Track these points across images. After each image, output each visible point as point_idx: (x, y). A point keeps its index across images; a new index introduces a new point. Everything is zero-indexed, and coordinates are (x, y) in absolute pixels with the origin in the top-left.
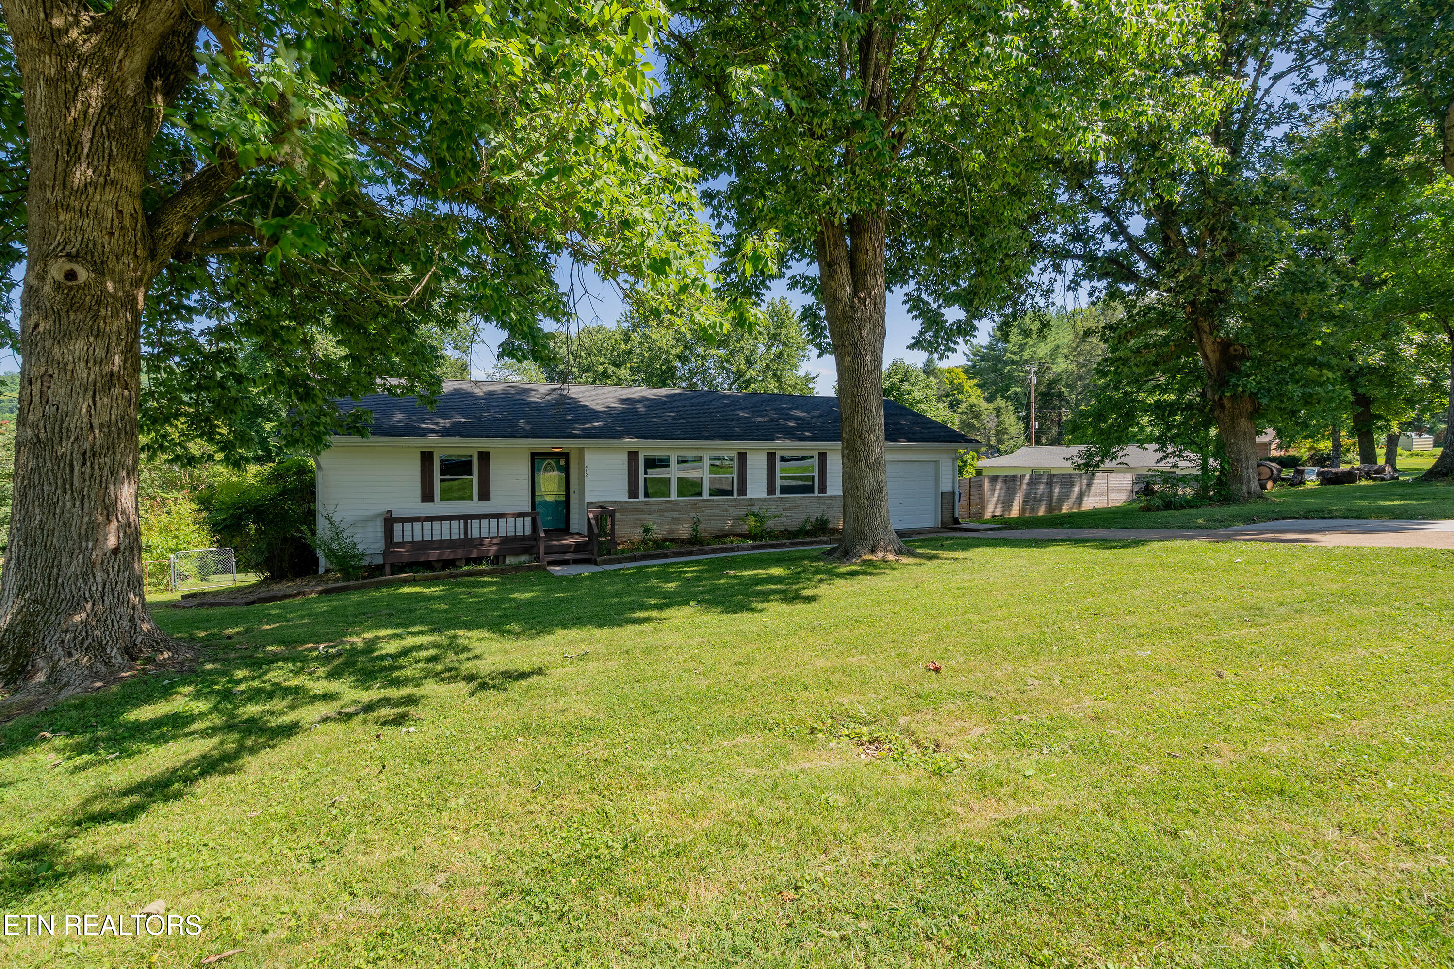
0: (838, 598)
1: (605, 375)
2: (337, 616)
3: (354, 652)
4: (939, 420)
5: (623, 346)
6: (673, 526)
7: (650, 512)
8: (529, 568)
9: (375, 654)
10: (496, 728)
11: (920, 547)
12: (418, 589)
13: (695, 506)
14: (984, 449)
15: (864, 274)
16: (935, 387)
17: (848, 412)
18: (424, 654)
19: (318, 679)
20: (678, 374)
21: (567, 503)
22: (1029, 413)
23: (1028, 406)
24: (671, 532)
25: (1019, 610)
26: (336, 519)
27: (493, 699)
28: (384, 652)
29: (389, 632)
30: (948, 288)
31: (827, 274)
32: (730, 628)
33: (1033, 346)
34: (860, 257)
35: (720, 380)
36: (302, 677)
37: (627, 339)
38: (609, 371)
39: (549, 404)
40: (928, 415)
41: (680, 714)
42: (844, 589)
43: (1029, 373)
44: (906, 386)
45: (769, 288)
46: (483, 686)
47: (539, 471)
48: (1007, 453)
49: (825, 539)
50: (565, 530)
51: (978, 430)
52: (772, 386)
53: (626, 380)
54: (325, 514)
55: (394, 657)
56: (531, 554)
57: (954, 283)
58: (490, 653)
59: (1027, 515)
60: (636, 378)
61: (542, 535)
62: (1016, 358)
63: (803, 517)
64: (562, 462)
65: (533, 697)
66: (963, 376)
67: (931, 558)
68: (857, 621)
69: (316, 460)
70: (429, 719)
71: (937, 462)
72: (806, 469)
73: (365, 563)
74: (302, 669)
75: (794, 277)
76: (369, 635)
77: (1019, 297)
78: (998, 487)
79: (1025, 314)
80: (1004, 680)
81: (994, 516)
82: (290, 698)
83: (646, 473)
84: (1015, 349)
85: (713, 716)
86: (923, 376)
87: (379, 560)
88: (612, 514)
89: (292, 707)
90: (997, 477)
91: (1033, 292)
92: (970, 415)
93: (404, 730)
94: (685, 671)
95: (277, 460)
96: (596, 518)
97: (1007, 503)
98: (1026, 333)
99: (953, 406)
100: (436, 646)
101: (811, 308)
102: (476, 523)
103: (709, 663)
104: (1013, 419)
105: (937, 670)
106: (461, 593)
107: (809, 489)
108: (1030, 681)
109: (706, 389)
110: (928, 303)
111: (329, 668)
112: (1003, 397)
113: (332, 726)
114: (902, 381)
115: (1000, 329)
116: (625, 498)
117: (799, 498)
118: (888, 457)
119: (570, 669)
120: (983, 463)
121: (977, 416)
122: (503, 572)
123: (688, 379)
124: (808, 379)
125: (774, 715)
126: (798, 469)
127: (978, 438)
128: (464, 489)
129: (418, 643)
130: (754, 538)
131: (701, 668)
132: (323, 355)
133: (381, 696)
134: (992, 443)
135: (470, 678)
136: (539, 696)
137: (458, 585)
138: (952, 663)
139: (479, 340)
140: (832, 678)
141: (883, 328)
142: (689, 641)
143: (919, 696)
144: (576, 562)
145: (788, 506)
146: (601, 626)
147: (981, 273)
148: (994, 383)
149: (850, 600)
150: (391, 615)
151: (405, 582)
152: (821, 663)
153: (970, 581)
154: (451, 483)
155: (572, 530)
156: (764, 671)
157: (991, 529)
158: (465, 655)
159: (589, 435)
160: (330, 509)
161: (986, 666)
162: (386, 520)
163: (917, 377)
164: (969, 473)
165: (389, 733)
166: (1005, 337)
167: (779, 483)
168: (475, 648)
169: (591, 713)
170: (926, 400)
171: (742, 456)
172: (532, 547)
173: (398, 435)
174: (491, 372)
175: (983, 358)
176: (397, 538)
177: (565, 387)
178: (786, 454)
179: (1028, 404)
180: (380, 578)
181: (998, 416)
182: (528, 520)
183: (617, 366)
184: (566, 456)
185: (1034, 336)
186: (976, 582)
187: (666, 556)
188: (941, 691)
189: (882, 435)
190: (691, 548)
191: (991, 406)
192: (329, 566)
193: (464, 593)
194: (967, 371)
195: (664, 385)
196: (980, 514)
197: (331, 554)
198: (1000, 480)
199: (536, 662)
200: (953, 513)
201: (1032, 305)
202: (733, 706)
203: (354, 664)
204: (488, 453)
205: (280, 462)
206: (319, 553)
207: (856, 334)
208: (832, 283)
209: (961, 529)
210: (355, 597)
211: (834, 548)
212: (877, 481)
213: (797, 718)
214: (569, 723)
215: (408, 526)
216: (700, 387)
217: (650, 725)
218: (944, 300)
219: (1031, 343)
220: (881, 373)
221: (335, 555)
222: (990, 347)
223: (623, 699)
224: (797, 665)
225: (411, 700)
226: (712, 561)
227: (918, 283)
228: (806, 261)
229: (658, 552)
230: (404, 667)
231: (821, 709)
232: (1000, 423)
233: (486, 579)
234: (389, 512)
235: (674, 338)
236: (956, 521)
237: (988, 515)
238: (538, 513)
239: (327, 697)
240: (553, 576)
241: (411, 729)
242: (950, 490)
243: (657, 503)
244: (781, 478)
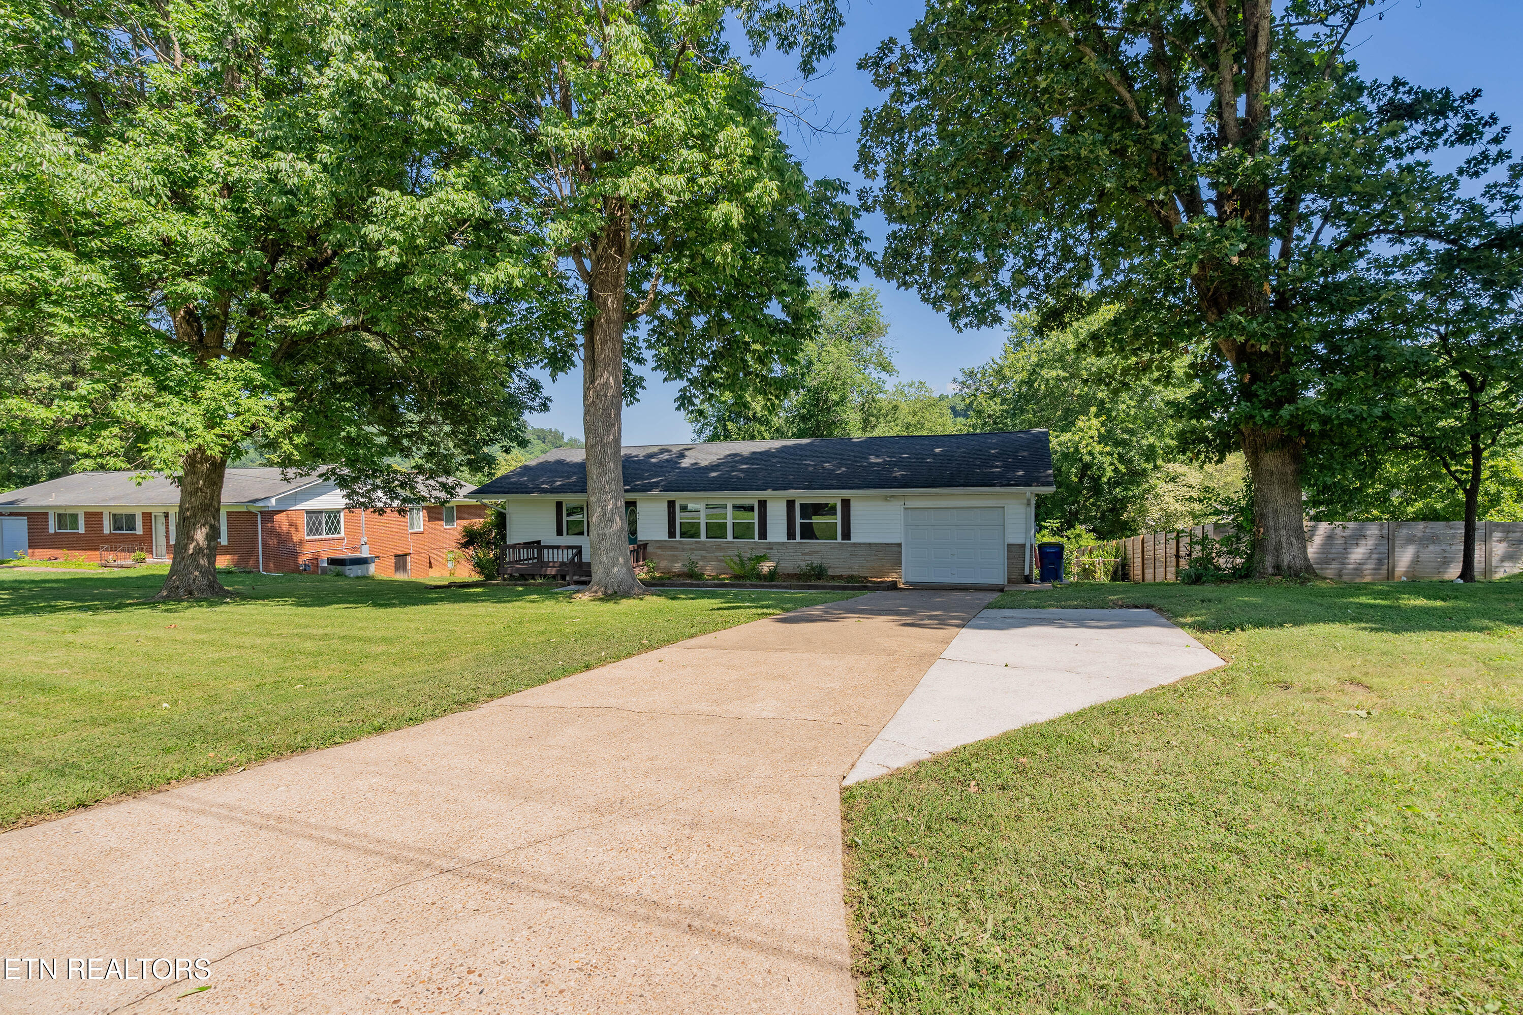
13: (721, 547)
71: (1003, 508)
83: (681, 518)
116: (666, 538)
117: (819, 544)
167: (799, 528)
171: (763, 504)
178: (807, 502)
190: (686, 581)
236: (1027, 579)
242: (1021, 542)
243: (689, 543)
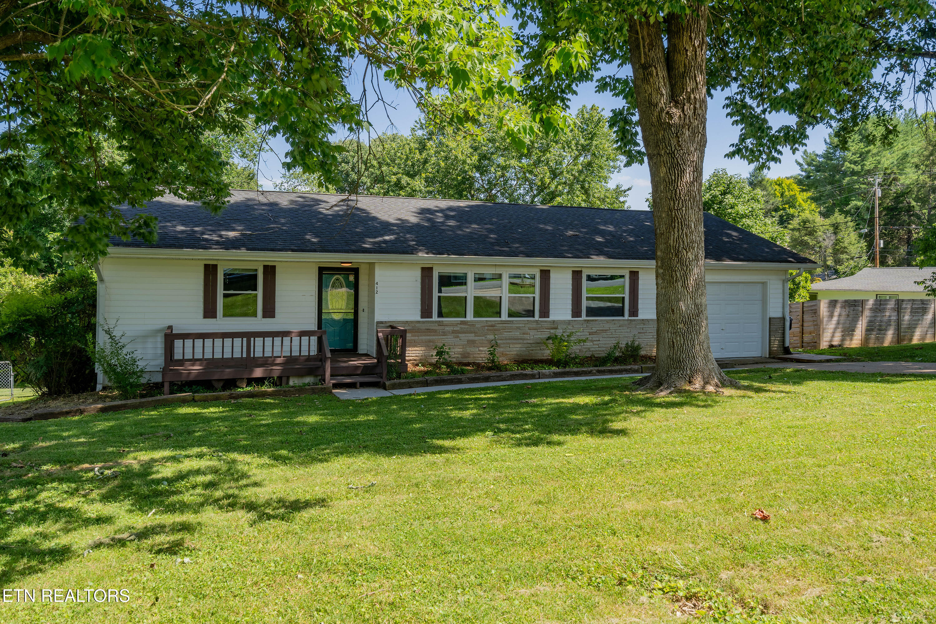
0: (651, 433)
1: (398, 185)
2: (114, 436)
3: (129, 474)
4: (766, 236)
5: (417, 156)
6: (468, 349)
7: (444, 334)
8: (314, 391)
9: (149, 478)
10: (276, 562)
11: (744, 379)
12: (196, 410)
13: (492, 327)
14: (819, 270)
15: (683, 76)
16: (762, 200)
17: (663, 228)
18: (201, 479)
19: (93, 501)
20: (477, 185)
21: (356, 321)
22: (872, 232)
23: (871, 222)
24: (465, 355)
25: (862, 454)
26: (117, 333)
27: (272, 530)
28: (159, 476)
29: (167, 453)
30: (775, 92)
31: (642, 76)
32: (529, 462)
33: (877, 154)
34: (679, 58)
35: (522, 191)
36: (76, 499)
37: (422, 147)
38: (403, 182)
39: (336, 216)
40: (754, 231)
41: (473, 556)
42: (658, 424)
43: (872, 185)
44: (729, 199)
45: (575, 93)
46: (264, 517)
47: (327, 287)
48: (846, 275)
49: (636, 367)
50: (353, 351)
51: (813, 248)
52: (579, 200)
53: (420, 191)
54: (106, 328)
55: (170, 481)
56: (316, 376)
57: (782, 86)
58: (271, 481)
59: (871, 345)
60: (431, 189)
61: (329, 355)
62: (858, 168)
63: (611, 342)
64: (352, 278)
65: (314, 530)
66: (796, 187)
67: (758, 390)
68: (672, 460)
69: (98, 272)
70: (205, 550)
71: (764, 284)
72: (616, 290)
73: (143, 381)
74: (77, 490)
75: (603, 79)
76: (145, 456)
77: (860, 100)
78: (836, 314)
79: (868, 118)
80: (844, 534)
81: (831, 346)
82: (63, 520)
83: (440, 291)
84: (856, 158)
85: (509, 559)
86: (748, 188)
87: (158, 378)
88: (403, 334)
89: (67, 531)
90: (836, 301)
91: (876, 94)
92: (803, 232)
93: (179, 560)
94: (480, 508)
95: (59, 271)
96: (386, 339)
97: (849, 331)
98: (869, 140)
99: (783, 221)
100: (215, 471)
101: (621, 113)
102: (259, 341)
103: (506, 500)
104: (853, 236)
105: (765, 519)
106: (241, 416)
107: (620, 312)
108: (875, 537)
109: (506, 201)
110: (751, 108)
111: (104, 491)
112: (842, 211)
113: (105, 552)
114: (724, 193)
115: (837, 135)
116: (417, 317)
117: (607, 321)
118: (709, 278)
119: (354, 501)
120: (819, 285)
121: (811, 233)
122: (285, 394)
123: (486, 190)
124: (619, 192)
125: (578, 562)
126: (606, 289)
127: (812, 258)
128: (247, 305)
129: (196, 468)
130: (557, 364)
131: (497, 505)
132: (109, 162)
133: (156, 522)
134: (829, 263)
135: (250, 507)
136: (322, 530)
137: (239, 407)
138: (783, 512)
139: (267, 148)
140: (643, 523)
141: (704, 135)
142: (485, 475)
143: (744, 548)
144: (364, 385)
145: (594, 330)
146: (390, 454)
147: (814, 75)
148: (831, 195)
149: (664, 436)
150: (168, 437)
151: (184, 402)
152: (630, 505)
153: (803, 419)
154: (234, 298)
155: (360, 352)
156: (567, 512)
157: (828, 361)
158: (244, 482)
159: (379, 249)
160: (112, 323)
161: (823, 517)
162: (166, 335)
163: (741, 189)
164: (802, 296)
165: (164, 562)
166: (843, 145)
167: (585, 304)
168: (254, 475)
169: (375, 551)
170: (751, 215)
171: (545, 274)
172: (318, 368)
173: (181, 247)
174: (279, 181)
175: (818, 168)
176: (178, 356)
177: (353, 197)
178: (594, 273)
179: (872, 220)
180: (159, 397)
181: (835, 233)
182: (314, 339)
183: (412, 176)
184: (356, 271)
185: (878, 143)
186: (810, 421)
187: (460, 382)
188: (769, 544)
189: (702, 253)
190: (487, 373)
191: (828, 221)
192: (107, 383)
193: (245, 415)
194: (800, 182)
195: (460, 196)
196: (815, 344)
197: (110, 370)
198: (839, 305)
199: (318, 492)
200: (783, 341)
201: (876, 110)
202: (532, 549)
203: (130, 487)
204: (274, 267)
205: (62, 275)
206: (98, 369)
207: (674, 142)
208: (647, 87)
209: (792, 360)
210: (131, 416)
211: (645, 378)
212: (696, 305)
213: (603, 566)
214: (353, 560)
215: (189, 343)
216: (500, 199)
217: (440, 567)
218: (771, 105)
219: (875, 151)
220: (701, 185)
221: (114, 371)
222: (827, 156)
223: (411, 537)
224: (604, 507)
225: (186, 527)
226: (511, 388)
227: (743, 86)
228: (617, 62)
229: (452, 376)
230: (181, 492)
231: (631, 558)
232: (838, 242)
233: (268, 401)
234: (170, 327)
235: (471, 147)
236: (787, 351)
237: (824, 345)
238: (325, 332)
239: (99, 520)
240: (339, 400)
241: (187, 560)
242: (780, 315)
243: (452, 324)
244: (588, 299)
